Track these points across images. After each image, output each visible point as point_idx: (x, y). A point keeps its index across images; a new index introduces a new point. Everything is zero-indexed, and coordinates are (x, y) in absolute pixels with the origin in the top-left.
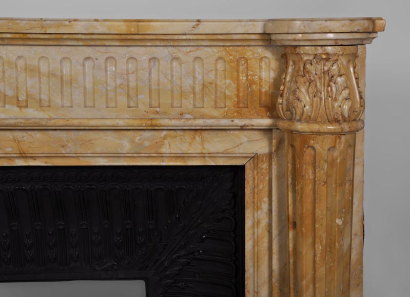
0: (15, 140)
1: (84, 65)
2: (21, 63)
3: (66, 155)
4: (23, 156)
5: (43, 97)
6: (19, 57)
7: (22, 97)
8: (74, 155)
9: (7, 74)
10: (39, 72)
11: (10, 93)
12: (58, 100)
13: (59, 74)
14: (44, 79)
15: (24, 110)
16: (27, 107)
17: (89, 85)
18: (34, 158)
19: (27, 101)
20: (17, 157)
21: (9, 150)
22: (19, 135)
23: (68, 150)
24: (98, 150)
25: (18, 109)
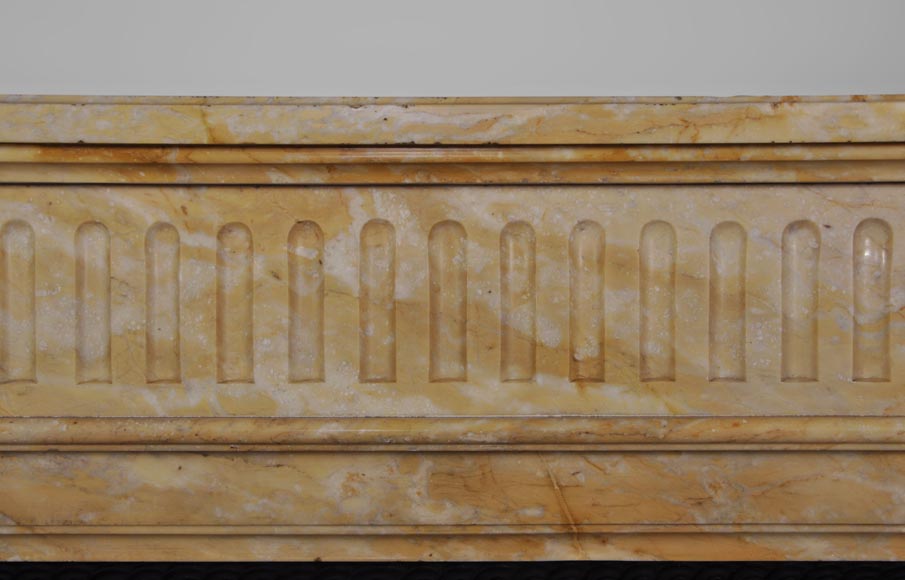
0: (550, 482)
1: (784, 248)
2: (585, 242)
3: (707, 529)
4: (572, 532)
5: (653, 348)
6: (582, 225)
7: (586, 350)
8: (731, 529)
9: (544, 277)
10: (644, 270)
11: (550, 336)
12: (697, 357)
13: (705, 274)
14: (655, 291)
15: (591, 390)
16: (600, 379)
17: (798, 312)
18: (602, 538)
19: (601, 361)
20: (550, 536)
21: (533, 512)
22: (562, 466)
23: (715, 514)
24: (812, 513)
25: (572, 388)
